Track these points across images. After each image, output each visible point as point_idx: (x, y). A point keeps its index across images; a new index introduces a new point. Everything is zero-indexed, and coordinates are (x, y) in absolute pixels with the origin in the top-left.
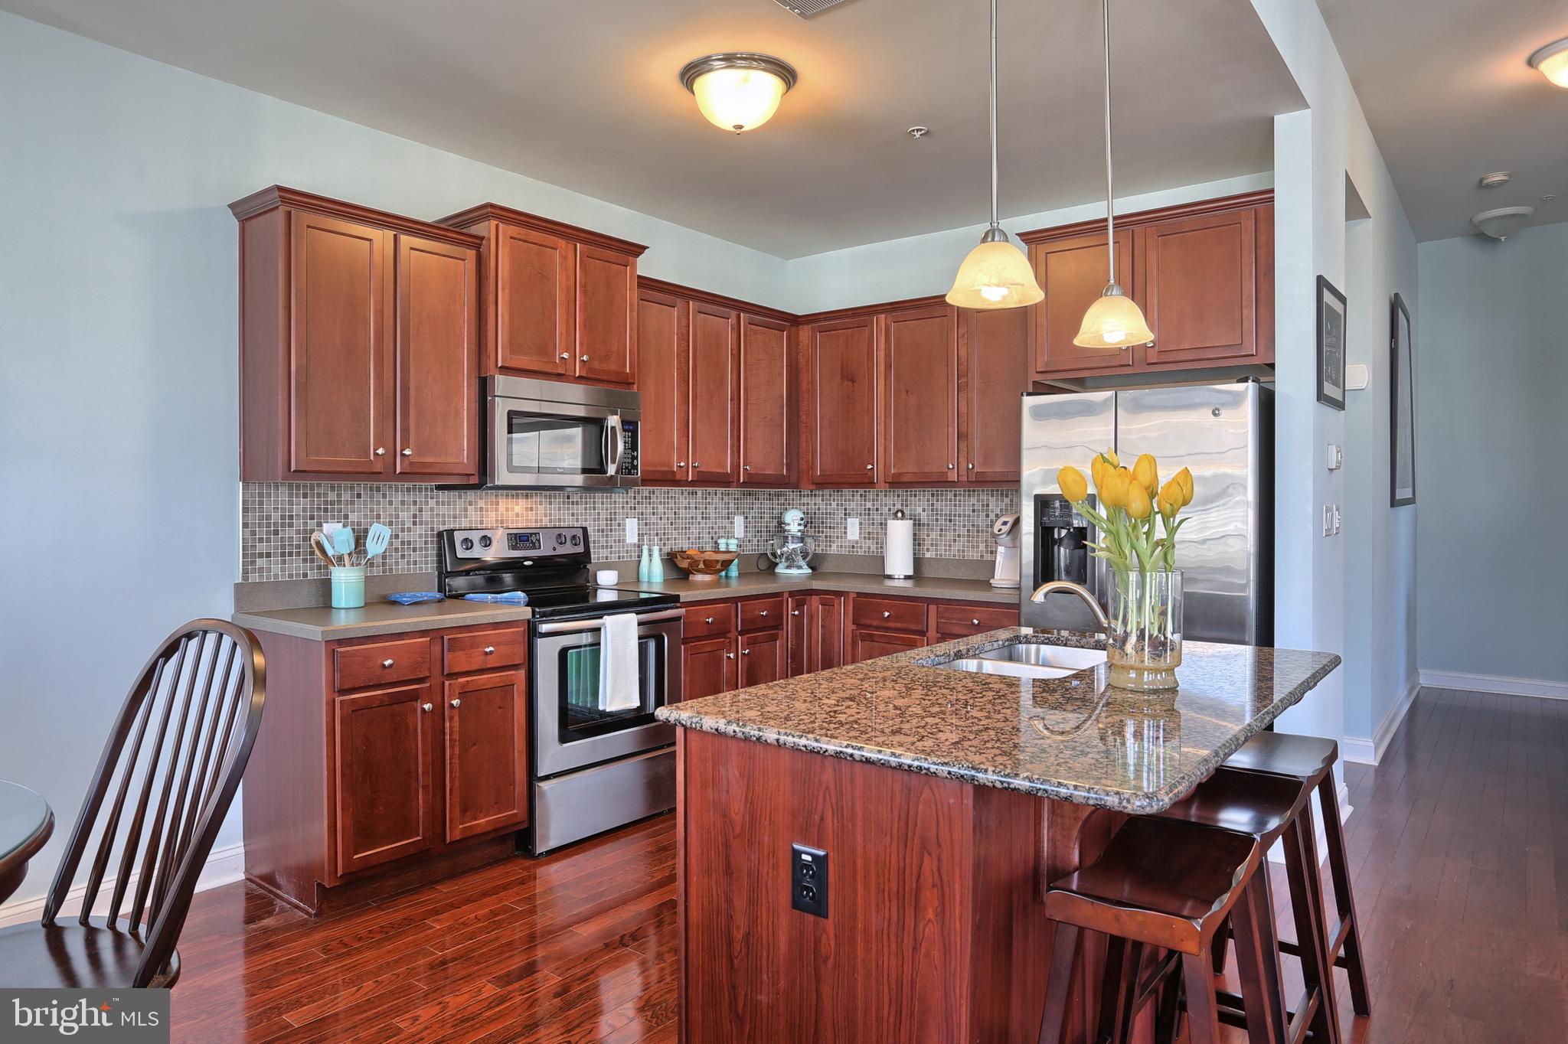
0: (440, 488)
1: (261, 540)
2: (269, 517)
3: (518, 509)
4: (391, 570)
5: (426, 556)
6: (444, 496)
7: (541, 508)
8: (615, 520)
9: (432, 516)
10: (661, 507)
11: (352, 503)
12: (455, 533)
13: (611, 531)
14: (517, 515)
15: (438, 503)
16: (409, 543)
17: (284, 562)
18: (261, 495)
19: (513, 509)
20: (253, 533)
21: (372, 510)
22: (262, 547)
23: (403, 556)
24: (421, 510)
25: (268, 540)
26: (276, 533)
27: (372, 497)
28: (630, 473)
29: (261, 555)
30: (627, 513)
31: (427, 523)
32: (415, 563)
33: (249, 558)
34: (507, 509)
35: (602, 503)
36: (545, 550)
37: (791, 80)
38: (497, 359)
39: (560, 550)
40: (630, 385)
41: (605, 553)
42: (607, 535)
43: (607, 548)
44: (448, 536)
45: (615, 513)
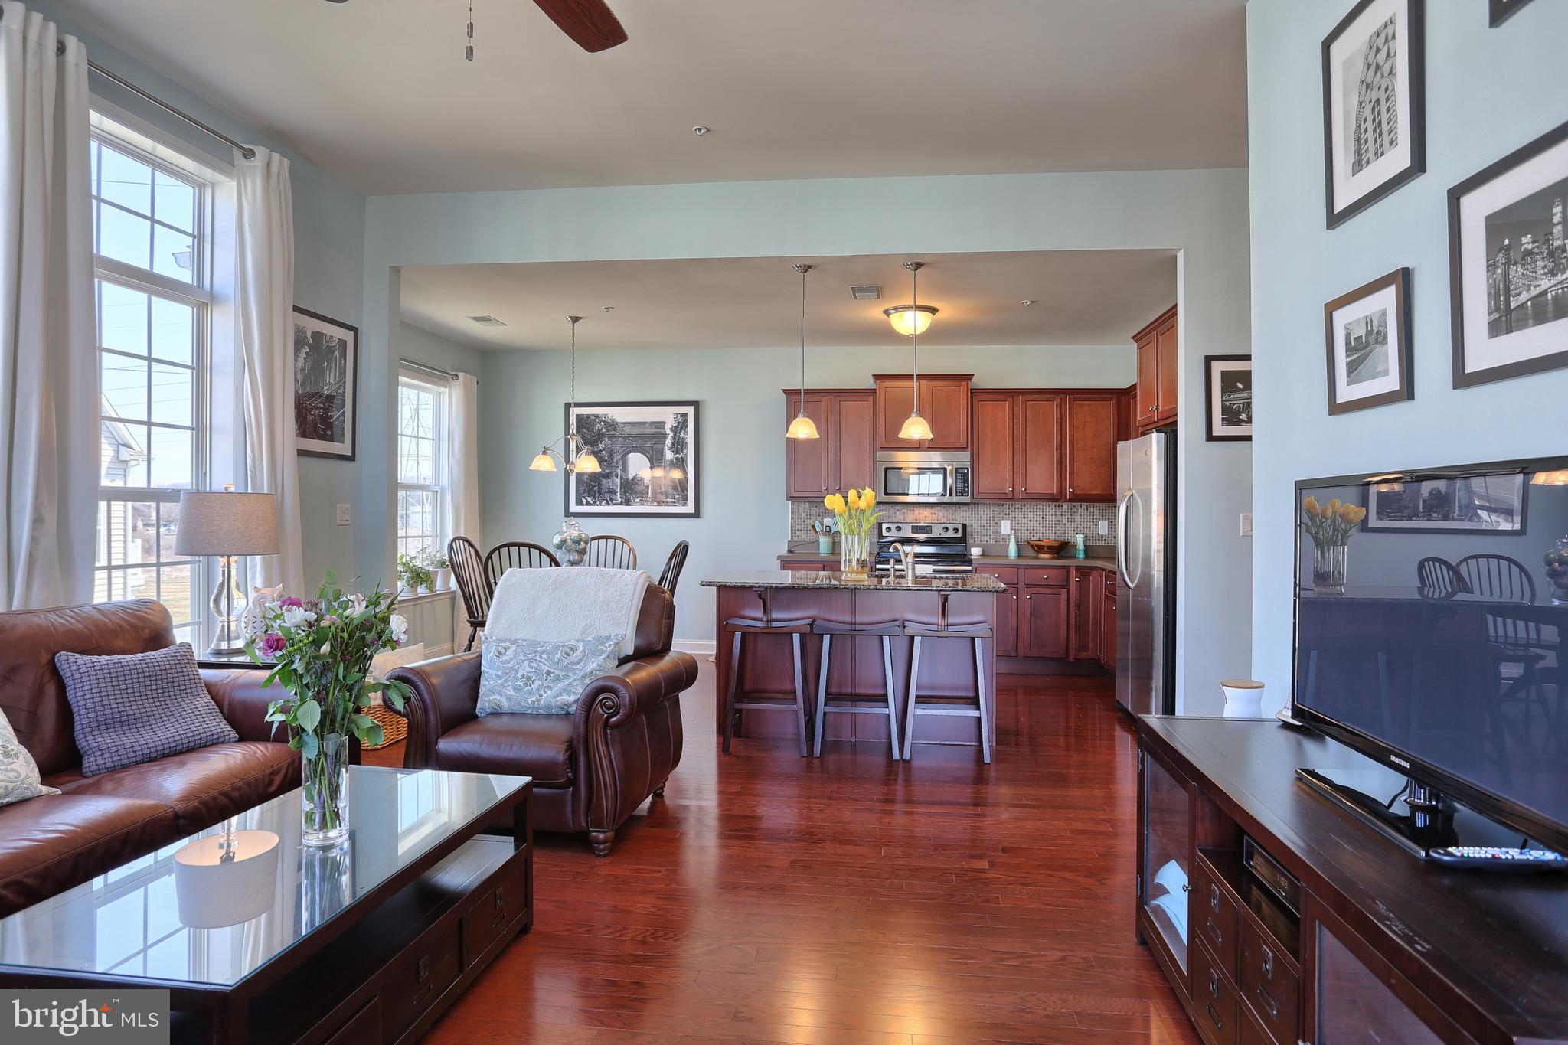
1: (796, 524)
2: (801, 515)
3: (926, 514)
7: (941, 513)
8: (994, 520)
10: (1031, 515)
12: (883, 524)
13: (990, 526)
14: (926, 517)
17: (807, 533)
18: (795, 506)
19: (923, 514)
20: (795, 521)
22: (799, 527)
25: (801, 524)
26: (804, 521)
28: (962, 495)
29: (798, 530)
30: (1003, 517)
33: (794, 531)
34: (919, 514)
35: (984, 511)
36: (934, 534)
37: (933, 310)
38: (879, 444)
39: (945, 535)
40: (964, 449)
41: (986, 538)
42: (987, 529)
43: (987, 535)
44: (880, 525)
45: (993, 517)
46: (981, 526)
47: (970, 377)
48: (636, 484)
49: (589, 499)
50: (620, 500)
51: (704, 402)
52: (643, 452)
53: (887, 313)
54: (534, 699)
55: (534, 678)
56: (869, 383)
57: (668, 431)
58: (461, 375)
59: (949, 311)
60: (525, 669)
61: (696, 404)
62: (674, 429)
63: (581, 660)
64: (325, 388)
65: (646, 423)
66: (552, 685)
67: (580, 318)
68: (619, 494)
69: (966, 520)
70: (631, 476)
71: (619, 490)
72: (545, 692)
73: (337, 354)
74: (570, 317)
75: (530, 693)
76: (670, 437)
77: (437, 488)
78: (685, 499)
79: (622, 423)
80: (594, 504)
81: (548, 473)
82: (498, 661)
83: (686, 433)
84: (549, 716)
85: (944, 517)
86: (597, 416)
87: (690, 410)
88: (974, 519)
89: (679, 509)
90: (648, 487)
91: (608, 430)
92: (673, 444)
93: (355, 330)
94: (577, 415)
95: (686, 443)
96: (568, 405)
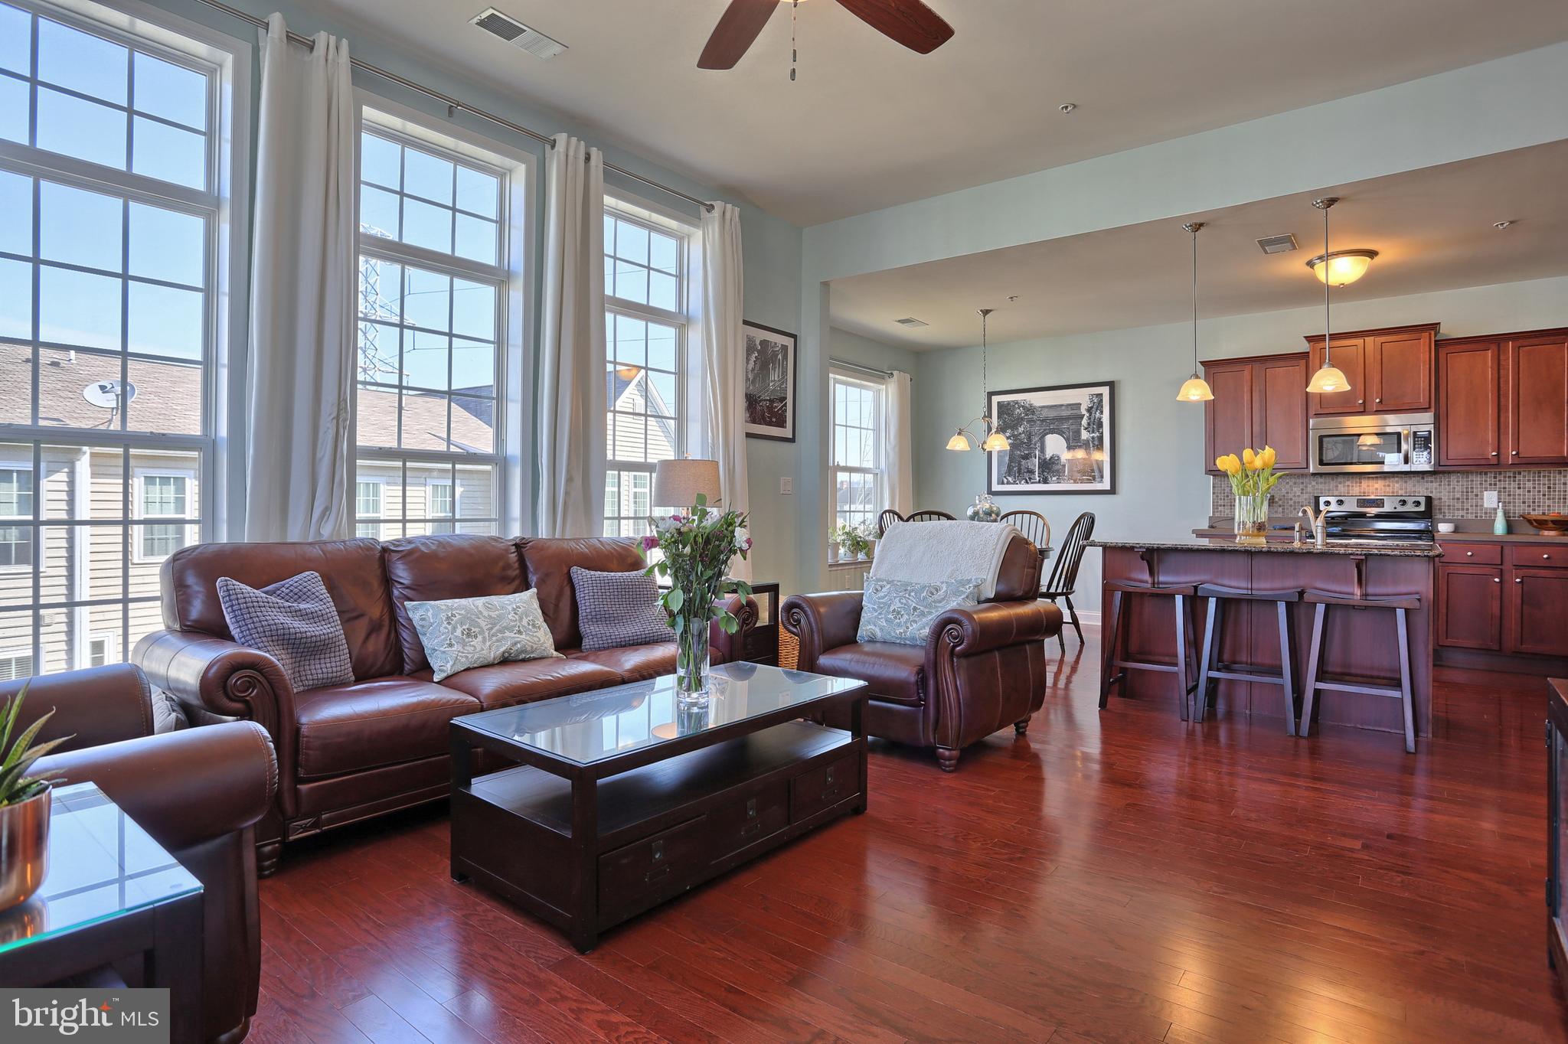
1: (1221, 499)
2: (1224, 490)
3: (1376, 486)
4: (1287, 515)
7: (1397, 485)
8: (1473, 492)
9: (1314, 490)
12: (1321, 498)
13: (1467, 499)
14: (1377, 489)
15: (1318, 483)
16: (1299, 502)
17: (1230, 509)
18: (1220, 481)
19: (1373, 486)
20: (1217, 496)
22: (1221, 502)
23: (1295, 509)
24: (1306, 487)
25: (1224, 499)
26: (1228, 496)
29: (1221, 506)
30: (1486, 488)
31: (1310, 493)
33: (1215, 507)
34: (1368, 486)
35: (1458, 482)
36: (1387, 508)
37: (1372, 254)
38: (1312, 412)
39: (1400, 509)
40: (1426, 410)
41: (1461, 513)
42: (1463, 502)
43: (1463, 509)
44: (1317, 499)
45: (1472, 488)
46: (1453, 499)
47: (1434, 327)
48: (1053, 463)
49: (1010, 479)
50: (1038, 479)
51: (1120, 381)
52: (1061, 433)
53: (1310, 264)
54: (902, 631)
55: (903, 612)
56: (1304, 347)
57: (1083, 411)
59: (1390, 252)
60: (896, 605)
61: (1111, 385)
62: (1089, 410)
63: (943, 599)
64: (771, 384)
65: (1062, 405)
66: (917, 619)
67: (991, 311)
68: (1037, 473)
69: (1431, 492)
70: (1048, 456)
71: (1037, 470)
72: (912, 625)
73: (780, 356)
74: (981, 311)
75: (899, 625)
76: (1085, 417)
77: (877, 471)
78: (1102, 477)
79: (1040, 408)
80: (1015, 483)
81: (962, 452)
82: (875, 597)
83: (1102, 412)
84: (914, 646)
85: (1401, 489)
86: (1016, 402)
88: (1442, 491)
89: (1094, 486)
90: (1064, 466)
91: (1027, 415)
92: (1089, 424)
93: (794, 337)
94: (998, 403)
95: (1102, 422)
96: (990, 394)
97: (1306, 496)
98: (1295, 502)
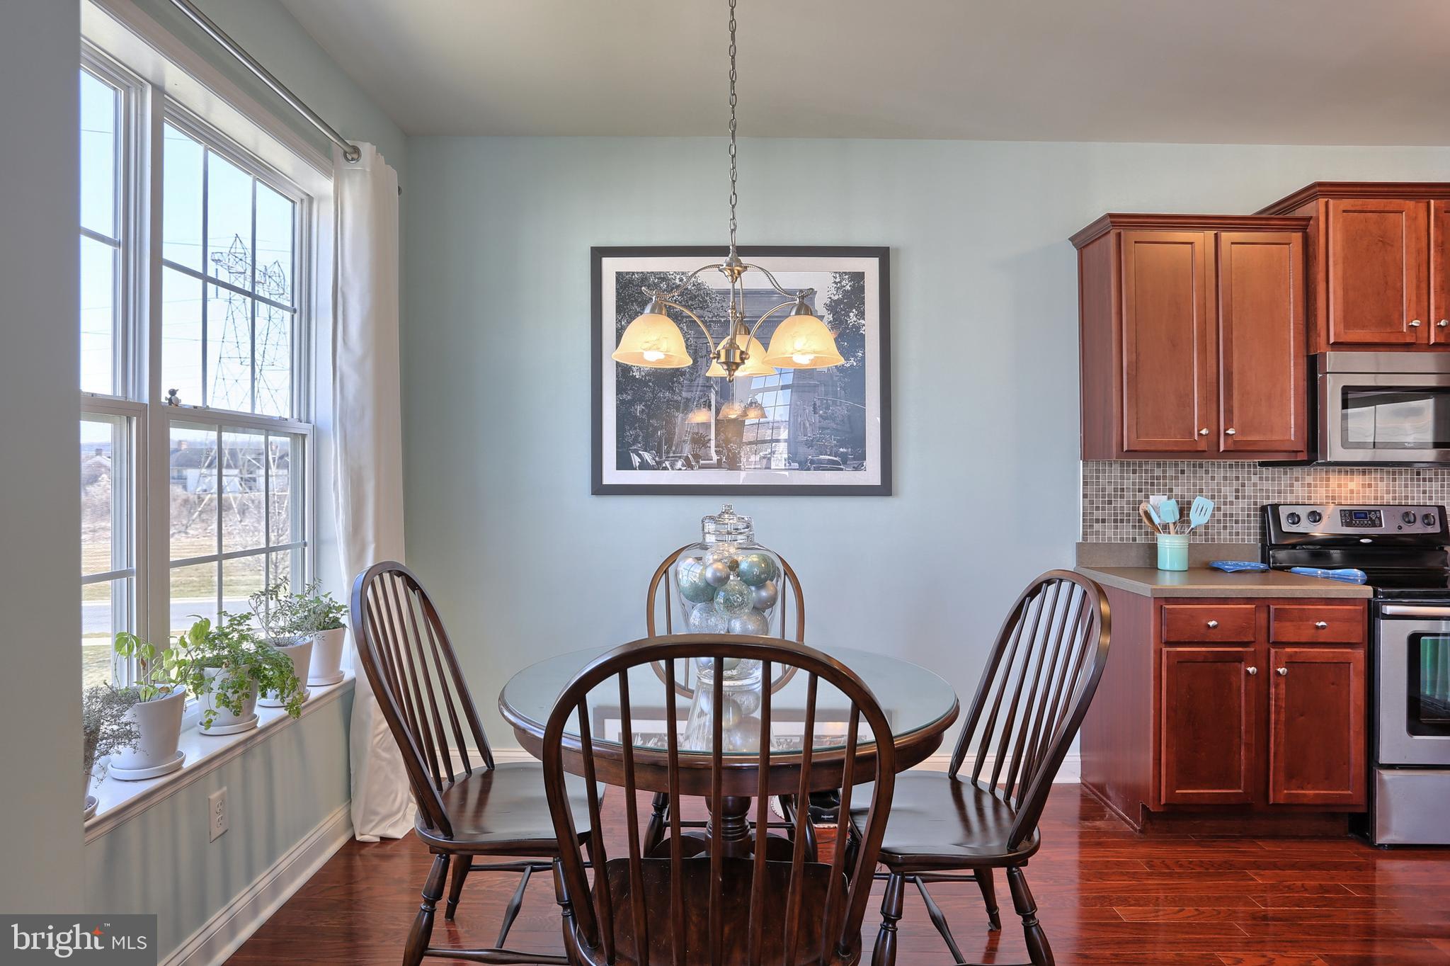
0: (1262, 464)
1: (1097, 508)
2: (1104, 490)
4: (1213, 539)
5: (1249, 528)
6: (1268, 472)
7: (1382, 485)
9: (1255, 491)
11: (1177, 478)
12: (1280, 507)
14: (1352, 491)
15: (1261, 479)
16: (1231, 515)
17: (1116, 527)
18: (1098, 471)
19: (1346, 486)
20: (1092, 502)
21: (1195, 485)
22: (1099, 514)
23: (1225, 528)
24: (1243, 485)
25: (1103, 509)
26: (1110, 502)
27: (1195, 472)
29: (1097, 521)
31: (1250, 497)
32: (1237, 534)
33: (1088, 522)
34: (1340, 486)
38: (1330, 336)
49: (647, 456)
50: (715, 458)
51: (897, 250)
57: (821, 309)
58: (367, 149)
61: (883, 254)
65: (774, 292)
68: (713, 443)
70: (738, 407)
71: (713, 436)
77: (304, 428)
78: (863, 457)
79: (720, 292)
80: (659, 466)
83: (861, 315)
86: (663, 277)
87: (870, 267)
89: (846, 477)
90: (776, 430)
94: (619, 275)
95: (863, 336)
96: (599, 254)
97: (1242, 503)
98: (1225, 515)
